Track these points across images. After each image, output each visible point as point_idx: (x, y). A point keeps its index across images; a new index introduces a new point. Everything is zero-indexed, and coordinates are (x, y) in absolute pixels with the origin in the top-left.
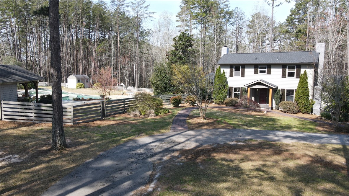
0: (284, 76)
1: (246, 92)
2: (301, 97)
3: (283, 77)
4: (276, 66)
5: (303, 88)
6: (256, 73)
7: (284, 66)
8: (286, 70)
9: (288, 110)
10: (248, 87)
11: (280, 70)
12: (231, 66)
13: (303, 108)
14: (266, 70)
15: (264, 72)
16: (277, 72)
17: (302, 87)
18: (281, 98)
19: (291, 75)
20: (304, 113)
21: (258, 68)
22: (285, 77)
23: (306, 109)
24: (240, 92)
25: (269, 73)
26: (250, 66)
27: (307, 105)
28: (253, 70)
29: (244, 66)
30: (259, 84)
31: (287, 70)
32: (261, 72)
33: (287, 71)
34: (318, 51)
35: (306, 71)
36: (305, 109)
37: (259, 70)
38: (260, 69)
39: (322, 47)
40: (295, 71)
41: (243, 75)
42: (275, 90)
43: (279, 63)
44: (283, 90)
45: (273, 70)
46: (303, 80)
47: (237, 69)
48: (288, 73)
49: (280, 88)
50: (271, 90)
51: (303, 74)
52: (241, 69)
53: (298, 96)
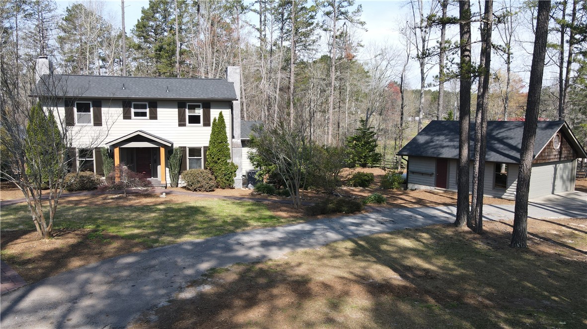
0: (182, 123)
1: (111, 155)
2: (219, 159)
3: (180, 125)
4: (168, 103)
5: (220, 143)
6: (127, 116)
7: (181, 104)
8: (185, 112)
9: (199, 185)
10: (114, 146)
11: (174, 112)
12: (68, 102)
13: (224, 180)
14: (148, 111)
15: (144, 114)
16: (168, 115)
17: (220, 141)
18: (182, 166)
19: (194, 120)
20: (224, 189)
21: (130, 107)
22: (184, 125)
23: (228, 180)
24: (94, 159)
25: (154, 117)
26: (113, 102)
27: (229, 174)
28: (120, 110)
29: (98, 103)
30: (138, 138)
31: (187, 110)
32: (137, 114)
33: (188, 113)
34: (230, 80)
35: (223, 113)
36: (226, 181)
37: (133, 110)
38: (134, 108)
39: (236, 73)
40: (199, 112)
41: (98, 122)
42: (170, 150)
43: (172, 97)
44: (183, 149)
45: (160, 111)
46: (219, 128)
47: (83, 107)
48: (189, 116)
49: (176, 146)
50: (162, 150)
51: (217, 118)
52: (92, 109)
53: (213, 158)
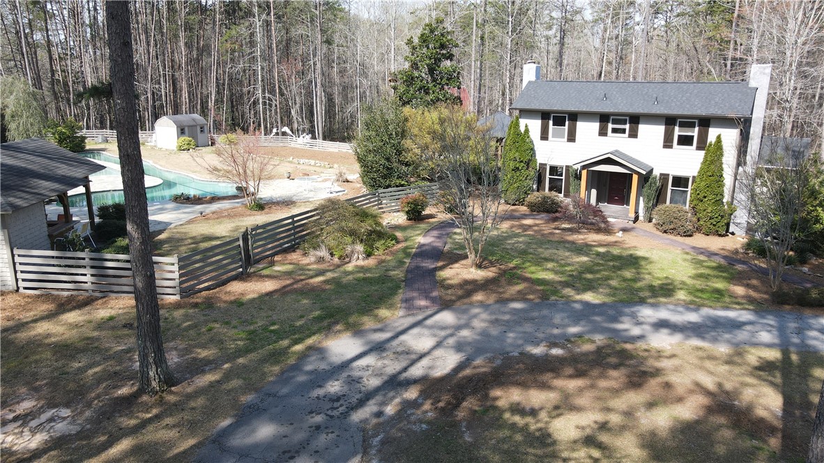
0: (668, 144)
1: (578, 177)
2: (705, 197)
3: (665, 146)
4: (652, 118)
5: (710, 176)
6: (603, 132)
7: (670, 121)
8: (673, 129)
9: (672, 227)
10: (584, 167)
11: (661, 129)
12: (545, 115)
13: (709, 223)
14: (627, 127)
15: (623, 131)
16: (652, 133)
17: (710, 174)
18: (659, 197)
19: (686, 141)
20: (708, 235)
21: (608, 122)
22: (671, 147)
23: (714, 225)
24: (563, 177)
25: (634, 134)
26: (588, 116)
27: (717, 218)
28: (595, 126)
29: (574, 117)
30: (608, 161)
31: (677, 128)
32: (614, 131)
33: (677, 131)
34: (753, 84)
35: (723, 138)
36: (711, 226)
37: (610, 126)
38: (613, 123)
39: (764, 74)
40: (695, 132)
41: (572, 138)
42: (645, 178)
43: (658, 112)
44: (664, 177)
45: (643, 128)
46: (714, 154)
47: (559, 121)
48: (679, 136)
49: (656, 173)
50: (635, 178)
51: (713, 143)
52: (567, 123)
53: (698, 194)
